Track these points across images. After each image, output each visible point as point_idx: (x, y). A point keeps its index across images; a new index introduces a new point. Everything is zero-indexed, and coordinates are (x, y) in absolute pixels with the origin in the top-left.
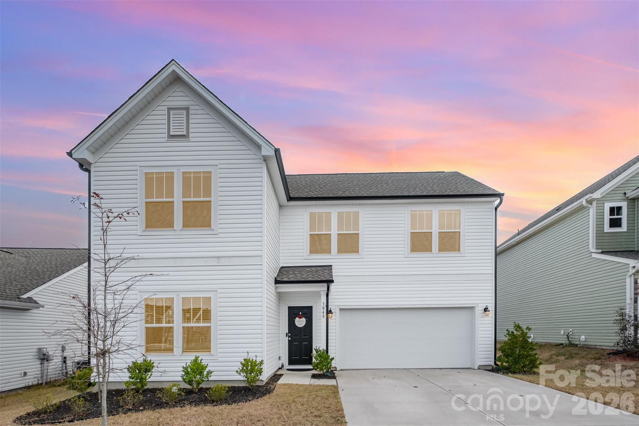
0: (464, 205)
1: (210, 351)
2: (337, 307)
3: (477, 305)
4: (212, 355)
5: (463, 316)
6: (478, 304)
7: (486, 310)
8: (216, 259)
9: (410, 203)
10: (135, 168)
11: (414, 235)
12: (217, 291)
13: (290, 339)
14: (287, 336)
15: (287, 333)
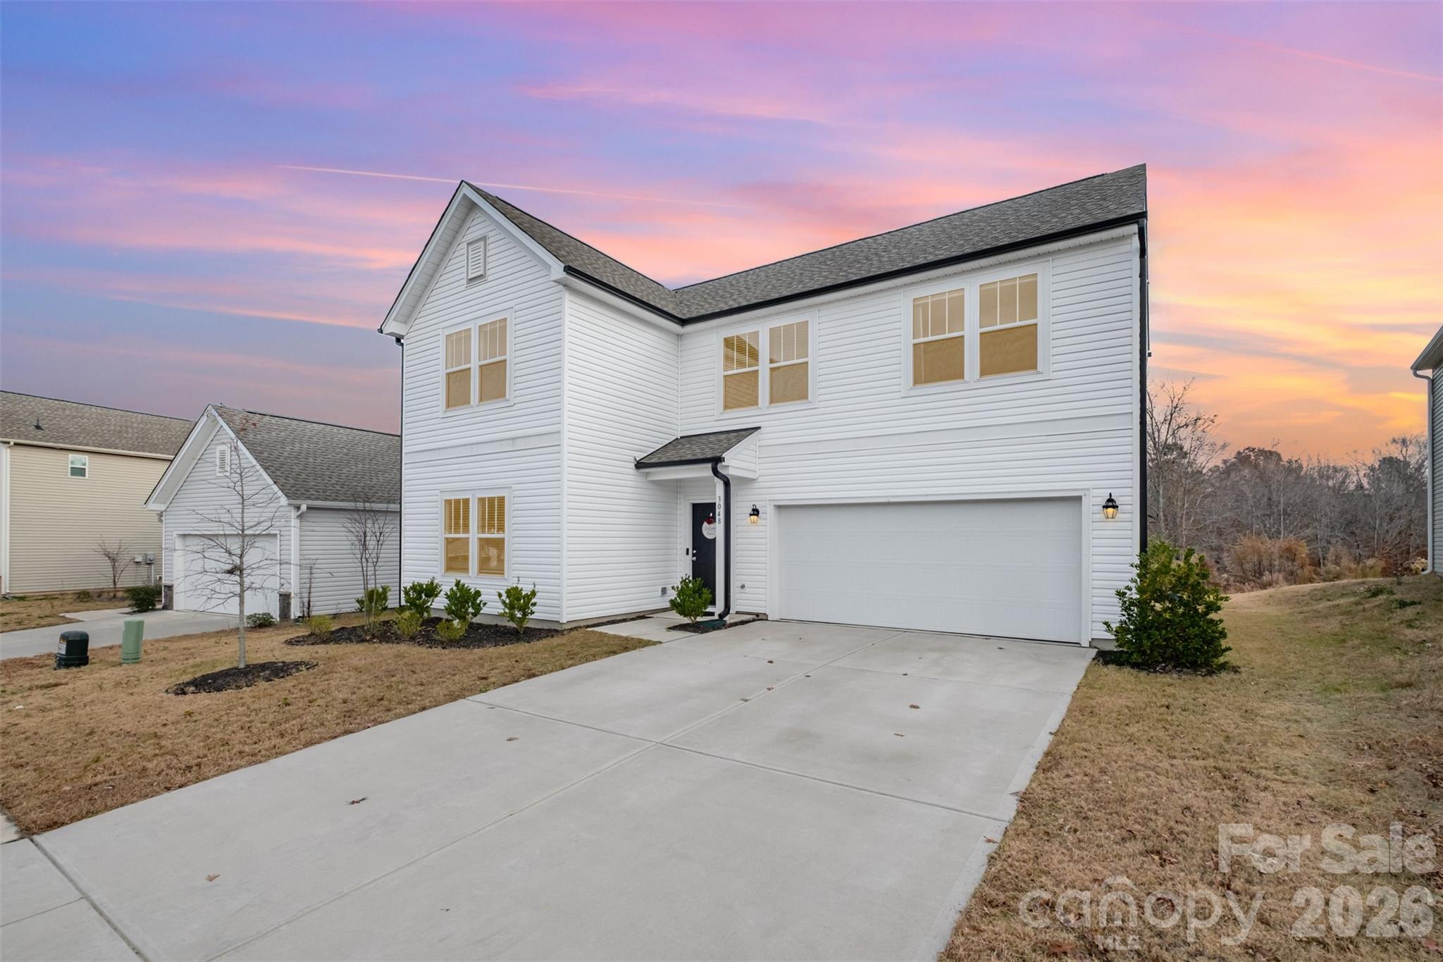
0: (1049, 261)
1: (503, 574)
2: (768, 503)
3: (1086, 492)
4: (505, 579)
5: (1056, 517)
6: (1088, 489)
7: (1111, 503)
8: (510, 442)
9: (912, 284)
10: (435, 333)
11: (920, 351)
12: (510, 487)
13: (695, 558)
14: (687, 554)
15: (688, 550)
